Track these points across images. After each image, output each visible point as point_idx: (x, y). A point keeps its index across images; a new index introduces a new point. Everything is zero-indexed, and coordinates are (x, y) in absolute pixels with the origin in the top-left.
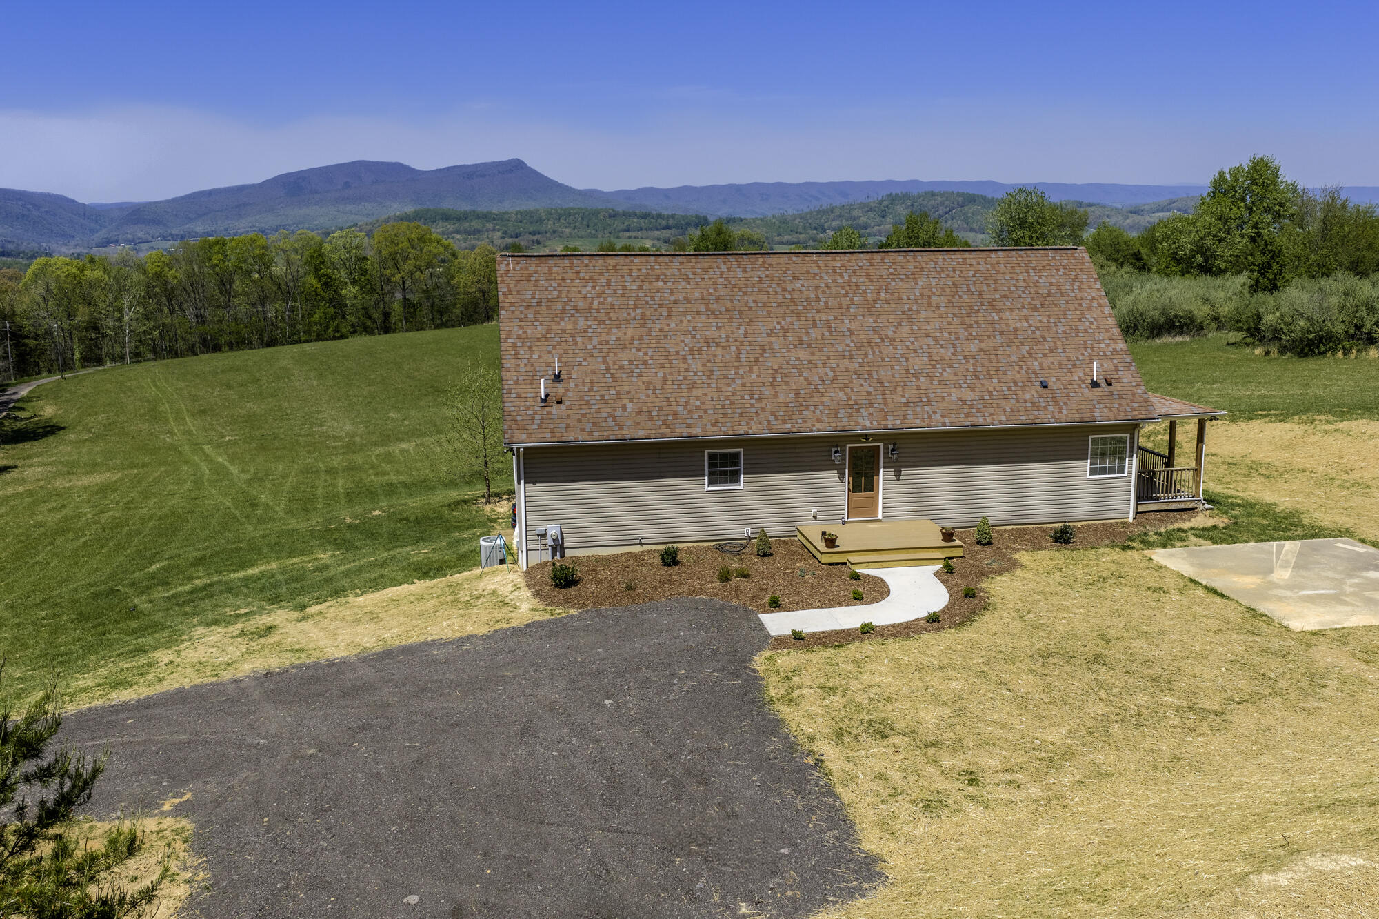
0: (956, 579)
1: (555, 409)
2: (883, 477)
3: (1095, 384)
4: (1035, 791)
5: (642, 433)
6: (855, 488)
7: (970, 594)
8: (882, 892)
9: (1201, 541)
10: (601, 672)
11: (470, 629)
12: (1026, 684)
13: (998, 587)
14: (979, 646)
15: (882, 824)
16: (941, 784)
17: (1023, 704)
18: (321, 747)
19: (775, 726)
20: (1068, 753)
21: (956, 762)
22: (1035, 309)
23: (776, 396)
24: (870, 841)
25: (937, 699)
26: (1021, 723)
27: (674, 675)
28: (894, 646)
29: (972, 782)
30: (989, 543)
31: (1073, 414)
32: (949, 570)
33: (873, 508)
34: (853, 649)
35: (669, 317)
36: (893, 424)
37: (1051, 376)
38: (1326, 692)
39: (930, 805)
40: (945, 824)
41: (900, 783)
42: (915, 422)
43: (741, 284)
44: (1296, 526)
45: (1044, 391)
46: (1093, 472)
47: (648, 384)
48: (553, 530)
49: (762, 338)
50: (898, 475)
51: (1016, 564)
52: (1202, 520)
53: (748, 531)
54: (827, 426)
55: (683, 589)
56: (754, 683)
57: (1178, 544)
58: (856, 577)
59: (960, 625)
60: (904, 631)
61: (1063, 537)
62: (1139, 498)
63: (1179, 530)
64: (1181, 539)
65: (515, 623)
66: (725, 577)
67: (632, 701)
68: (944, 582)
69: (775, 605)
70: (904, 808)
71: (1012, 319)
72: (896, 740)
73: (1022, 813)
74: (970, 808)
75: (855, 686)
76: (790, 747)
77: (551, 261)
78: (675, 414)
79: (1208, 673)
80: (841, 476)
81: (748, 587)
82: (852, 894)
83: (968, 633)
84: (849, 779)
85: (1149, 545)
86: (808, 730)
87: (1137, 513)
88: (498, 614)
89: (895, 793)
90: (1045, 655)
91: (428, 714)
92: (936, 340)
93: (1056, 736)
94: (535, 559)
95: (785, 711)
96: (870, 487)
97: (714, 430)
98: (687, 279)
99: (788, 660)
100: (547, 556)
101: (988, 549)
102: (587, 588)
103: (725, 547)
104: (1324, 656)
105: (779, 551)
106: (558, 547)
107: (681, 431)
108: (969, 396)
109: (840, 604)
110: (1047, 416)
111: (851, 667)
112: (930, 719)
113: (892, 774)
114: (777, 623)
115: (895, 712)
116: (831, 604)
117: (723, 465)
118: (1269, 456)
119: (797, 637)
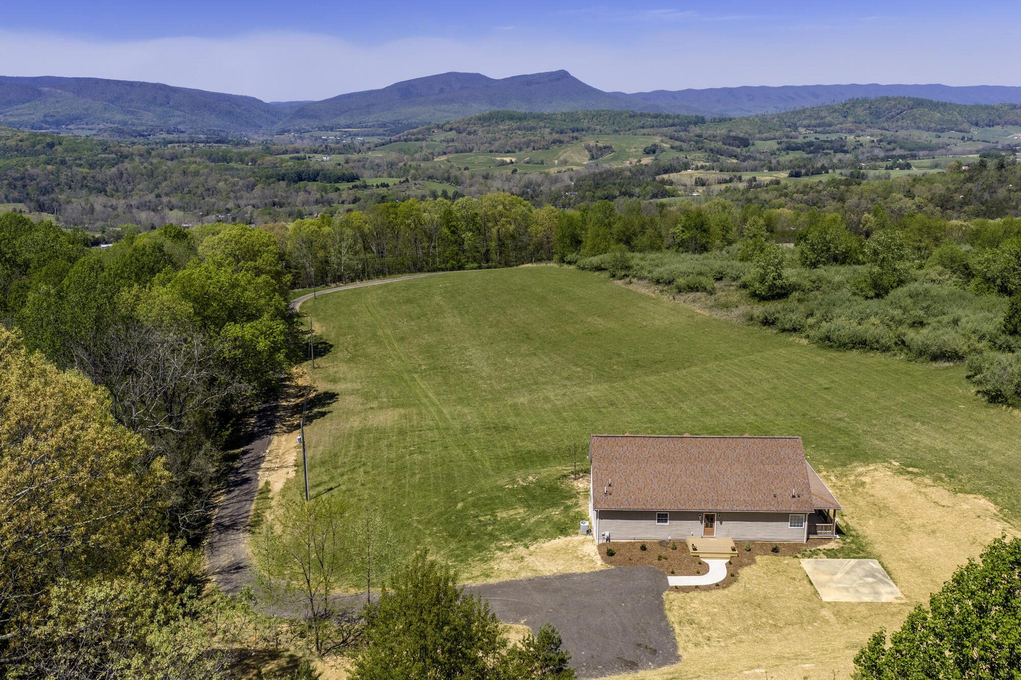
0: (732, 568)
1: (609, 497)
2: (716, 524)
3: (794, 497)
4: (722, 644)
5: (636, 507)
6: (707, 526)
7: (732, 575)
8: (680, 664)
9: (823, 556)
10: (621, 594)
11: (584, 570)
12: (735, 613)
13: (745, 573)
14: (727, 596)
15: (684, 648)
16: (701, 639)
17: (730, 618)
18: (553, 609)
19: (664, 618)
20: (736, 635)
21: (706, 634)
22: (777, 464)
23: (681, 495)
24: (680, 652)
25: (709, 614)
26: (727, 624)
27: (641, 597)
28: (703, 593)
29: (709, 640)
30: (750, 550)
31: (783, 508)
32: (730, 563)
33: (712, 533)
34: (691, 594)
35: (647, 463)
36: (720, 508)
37: (778, 492)
38: (815, 624)
39: (696, 645)
40: (699, 649)
41: (692, 639)
42: (727, 508)
43: (673, 450)
44: (863, 551)
45: (774, 498)
46: (791, 526)
47: (639, 489)
48: (607, 534)
49: (678, 472)
50: (721, 523)
51: (754, 561)
52: (832, 545)
53: (670, 538)
54: (696, 508)
55: (646, 562)
56: (662, 603)
57: (815, 556)
58: (700, 563)
59: (724, 588)
60: (707, 588)
61: (775, 550)
62: (809, 533)
63: (819, 550)
64: (817, 555)
65: (596, 570)
66: (660, 558)
67: (629, 605)
68: (727, 568)
69: (673, 573)
70: (690, 645)
71: (768, 468)
72: (694, 626)
73: (717, 649)
74: (706, 647)
75: (688, 607)
76: (668, 624)
77: (609, 439)
78: (647, 501)
79: (787, 614)
80: (702, 523)
81: (666, 564)
82: (673, 663)
83: (726, 591)
84: (679, 635)
85: (804, 556)
86: (673, 620)
87: (808, 539)
88: (591, 565)
89: (689, 641)
90: (745, 602)
91: (577, 602)
92: (739, 476)
93: (734, 629)
94: (601, 542)
95: (668, 613)
96: (711, 526)
97: (660, 508)
98: (654, 448)
99: (673, 595)
100: (605, 541)
101: (748, 553)
102: (617, 557)
103: (662, 543)
104: (824, 612)
105: (679, 547)
106: (608, 539)
107: (649, 507)
108: (747, 499)
109: (692, 575)
110: (773, 509)
111: (689, 600)
112: (705, 620)
113: (690, 635)
114: (673, 581)
115: (697, 618)
116: (690, 574)
117: (662, 517)
118: (893, 501)
119: (676, 587)
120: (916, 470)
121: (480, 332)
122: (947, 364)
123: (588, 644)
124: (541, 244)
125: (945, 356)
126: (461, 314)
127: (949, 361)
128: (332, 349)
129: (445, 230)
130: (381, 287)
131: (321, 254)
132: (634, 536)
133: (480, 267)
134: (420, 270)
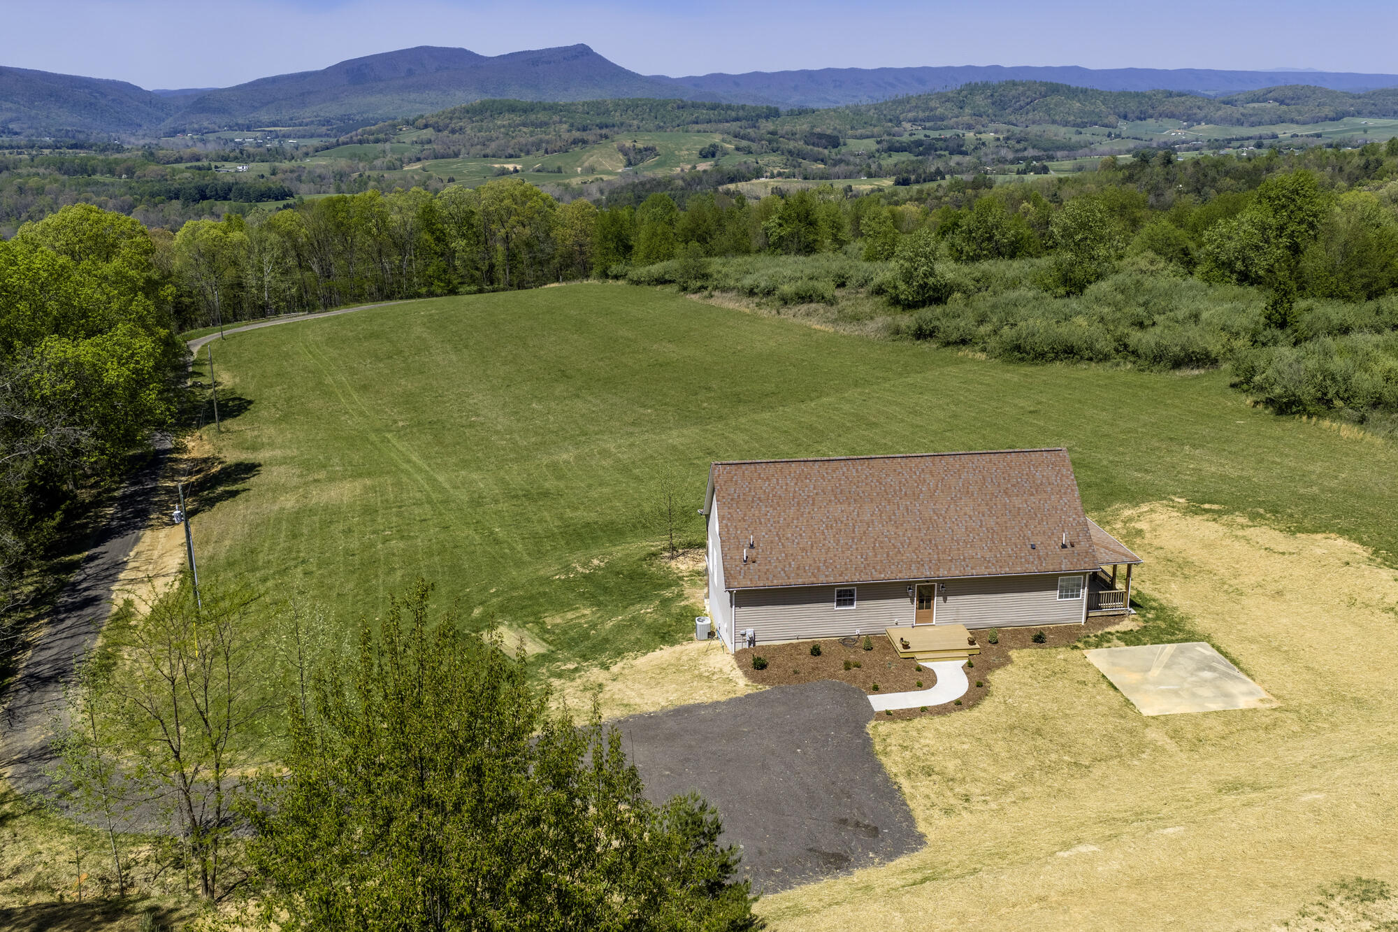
0: (974, 672)
1: (752, 566)
2: (937, 601)
3: (1064, 546)
4: (994, 806)
5: (800, 581)
6: (920, 608)
7: (979, 685)
8: (925, 849)
9: (1119, 642)
10: (791, 731)
11: (716, 697)
12: (1000, 747)
13: (998, 679)
14: (980, 721)
15: (925, 820)
16: (953, 801)
17: (996, 759)
18: (670, 769)
19: (878, 768)
20: (1012, 787)
21: (959, 790)
22: (1032, 495)
23: (875, 556)
24: (922, 827)
25: (955, 755)
26: (992, 770)
27: (828, 735)
28: (937, 719)
29: (967, 800)
30: (996, 643)
31: (1048, 567)
32: (970, 665)
33: (930, 618)
34: (917, 722)
35: (813, 504)
36: (944, 573)
37: (1037, 541)
38: (1144, 756)
39: (948, 811)
40: (954, 820)
41: (936, 801)
42: (956, 572)
43: (855, 480)
44: (1180, 630)
45: (1032, 551)
46: (1061, 597)
47: (803, 549)
48: (750, 632)
49: (867, 517)
50: (945, 600)
51: (1009, 660)
52: (1126, 625)
53: (858, 631)
54: (904, 575)
55: (825, 674)
56: (868, 742)
57: (1106, 645)
58: (919, 669)
59: (971, 707)
60: (942, 710)
61: (1039, 639)
62: (1089, 608)
63: (1109, 633)
64: (1108, 641)
65: (738, 695)
66: (847, 666)
67: (810, 750)
68: (967, 674)
69: (876, 689)
70: (936, 813)
71: (1017, 502)
72: (934, 777)
73: (986, 816)
74: (964, 813)
75: (917, 746)
76: (887, 779)
77: (744, 467)
78: (819, 568)
79: (1089, 742)
80: (912, 602)
81: (861, 675)
82: (913, 850)
83: (975, 713)
84: (913, 797)
85: (1088, 645)
86: (894, 770)
87: (1087, 617)
88: (728, 687)
89: (933, 805)
90: (1012, 728)
91: (714, 753)
92: (970, 517)
93: (1008, 777)
94: (739, 647)
95: (883, 759)
96: (929, 607)
97: (840, 579)
98: (823, 478)
99: (884, 728)
100: (746, 645)
101: (995, 647)
102: (772, 671)
103: (846, 641)
104: (1152, 734)
105: (876, 646)
106: (752, 641)
107: (822, 580)
108: (988, 555)
109: (910, 690)
110: (1033, 568)
111: (915, 734)
112: (951, 765)
113: (932, 796)
114: (879, 702)
115: (937, 762)
116: (906, 689)
117: (845, 596)
118: (1195, 553)
119: (888, 713)
120: (1215, 507)
121: (489, 372)
122: (1196, 372)
123: (747, 828)
124: (571, 255)
125: (1191, 360)
126: (456, 350)
127: (1198, 367)
128: (251, 407)
129: (427, 236)
130: (328, 319)
131: (230, 274)
132: (798, 633)
133: (481, 291)
134: (389, 297)
